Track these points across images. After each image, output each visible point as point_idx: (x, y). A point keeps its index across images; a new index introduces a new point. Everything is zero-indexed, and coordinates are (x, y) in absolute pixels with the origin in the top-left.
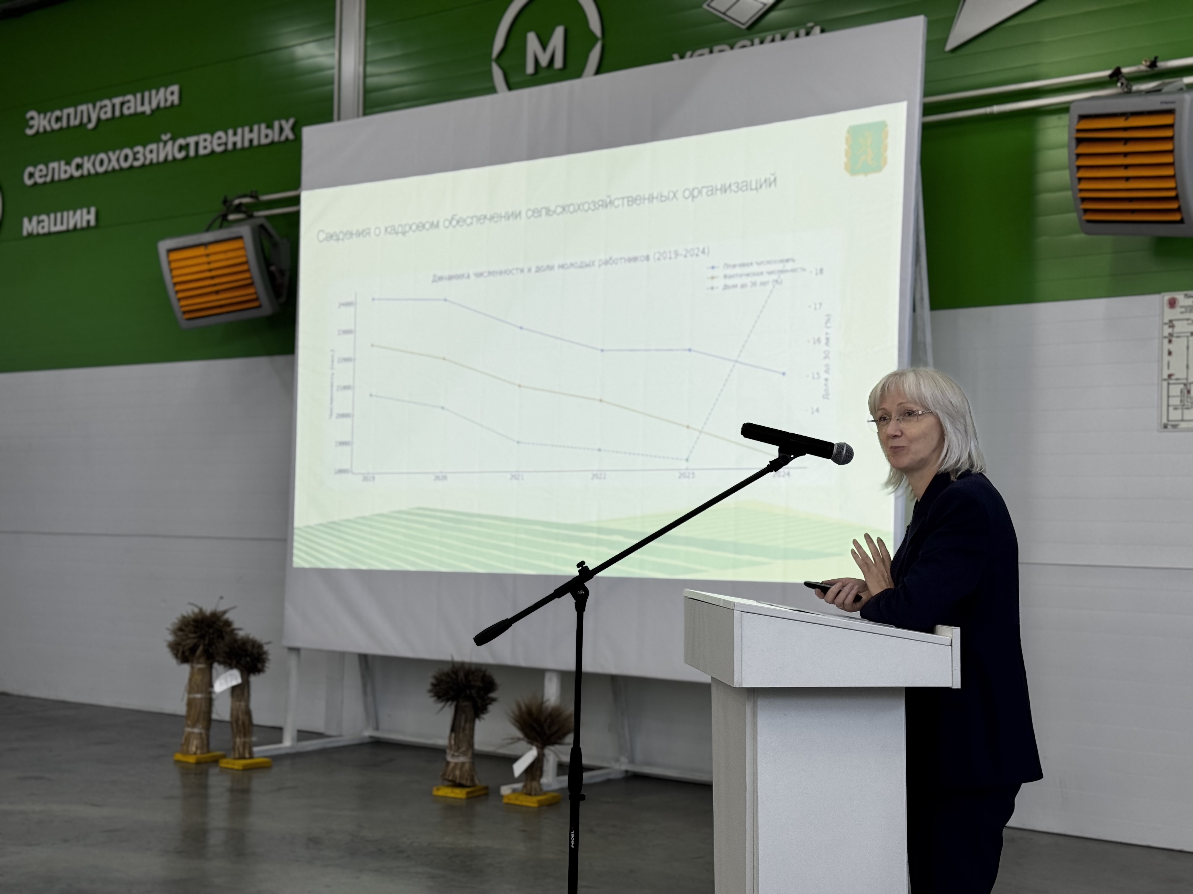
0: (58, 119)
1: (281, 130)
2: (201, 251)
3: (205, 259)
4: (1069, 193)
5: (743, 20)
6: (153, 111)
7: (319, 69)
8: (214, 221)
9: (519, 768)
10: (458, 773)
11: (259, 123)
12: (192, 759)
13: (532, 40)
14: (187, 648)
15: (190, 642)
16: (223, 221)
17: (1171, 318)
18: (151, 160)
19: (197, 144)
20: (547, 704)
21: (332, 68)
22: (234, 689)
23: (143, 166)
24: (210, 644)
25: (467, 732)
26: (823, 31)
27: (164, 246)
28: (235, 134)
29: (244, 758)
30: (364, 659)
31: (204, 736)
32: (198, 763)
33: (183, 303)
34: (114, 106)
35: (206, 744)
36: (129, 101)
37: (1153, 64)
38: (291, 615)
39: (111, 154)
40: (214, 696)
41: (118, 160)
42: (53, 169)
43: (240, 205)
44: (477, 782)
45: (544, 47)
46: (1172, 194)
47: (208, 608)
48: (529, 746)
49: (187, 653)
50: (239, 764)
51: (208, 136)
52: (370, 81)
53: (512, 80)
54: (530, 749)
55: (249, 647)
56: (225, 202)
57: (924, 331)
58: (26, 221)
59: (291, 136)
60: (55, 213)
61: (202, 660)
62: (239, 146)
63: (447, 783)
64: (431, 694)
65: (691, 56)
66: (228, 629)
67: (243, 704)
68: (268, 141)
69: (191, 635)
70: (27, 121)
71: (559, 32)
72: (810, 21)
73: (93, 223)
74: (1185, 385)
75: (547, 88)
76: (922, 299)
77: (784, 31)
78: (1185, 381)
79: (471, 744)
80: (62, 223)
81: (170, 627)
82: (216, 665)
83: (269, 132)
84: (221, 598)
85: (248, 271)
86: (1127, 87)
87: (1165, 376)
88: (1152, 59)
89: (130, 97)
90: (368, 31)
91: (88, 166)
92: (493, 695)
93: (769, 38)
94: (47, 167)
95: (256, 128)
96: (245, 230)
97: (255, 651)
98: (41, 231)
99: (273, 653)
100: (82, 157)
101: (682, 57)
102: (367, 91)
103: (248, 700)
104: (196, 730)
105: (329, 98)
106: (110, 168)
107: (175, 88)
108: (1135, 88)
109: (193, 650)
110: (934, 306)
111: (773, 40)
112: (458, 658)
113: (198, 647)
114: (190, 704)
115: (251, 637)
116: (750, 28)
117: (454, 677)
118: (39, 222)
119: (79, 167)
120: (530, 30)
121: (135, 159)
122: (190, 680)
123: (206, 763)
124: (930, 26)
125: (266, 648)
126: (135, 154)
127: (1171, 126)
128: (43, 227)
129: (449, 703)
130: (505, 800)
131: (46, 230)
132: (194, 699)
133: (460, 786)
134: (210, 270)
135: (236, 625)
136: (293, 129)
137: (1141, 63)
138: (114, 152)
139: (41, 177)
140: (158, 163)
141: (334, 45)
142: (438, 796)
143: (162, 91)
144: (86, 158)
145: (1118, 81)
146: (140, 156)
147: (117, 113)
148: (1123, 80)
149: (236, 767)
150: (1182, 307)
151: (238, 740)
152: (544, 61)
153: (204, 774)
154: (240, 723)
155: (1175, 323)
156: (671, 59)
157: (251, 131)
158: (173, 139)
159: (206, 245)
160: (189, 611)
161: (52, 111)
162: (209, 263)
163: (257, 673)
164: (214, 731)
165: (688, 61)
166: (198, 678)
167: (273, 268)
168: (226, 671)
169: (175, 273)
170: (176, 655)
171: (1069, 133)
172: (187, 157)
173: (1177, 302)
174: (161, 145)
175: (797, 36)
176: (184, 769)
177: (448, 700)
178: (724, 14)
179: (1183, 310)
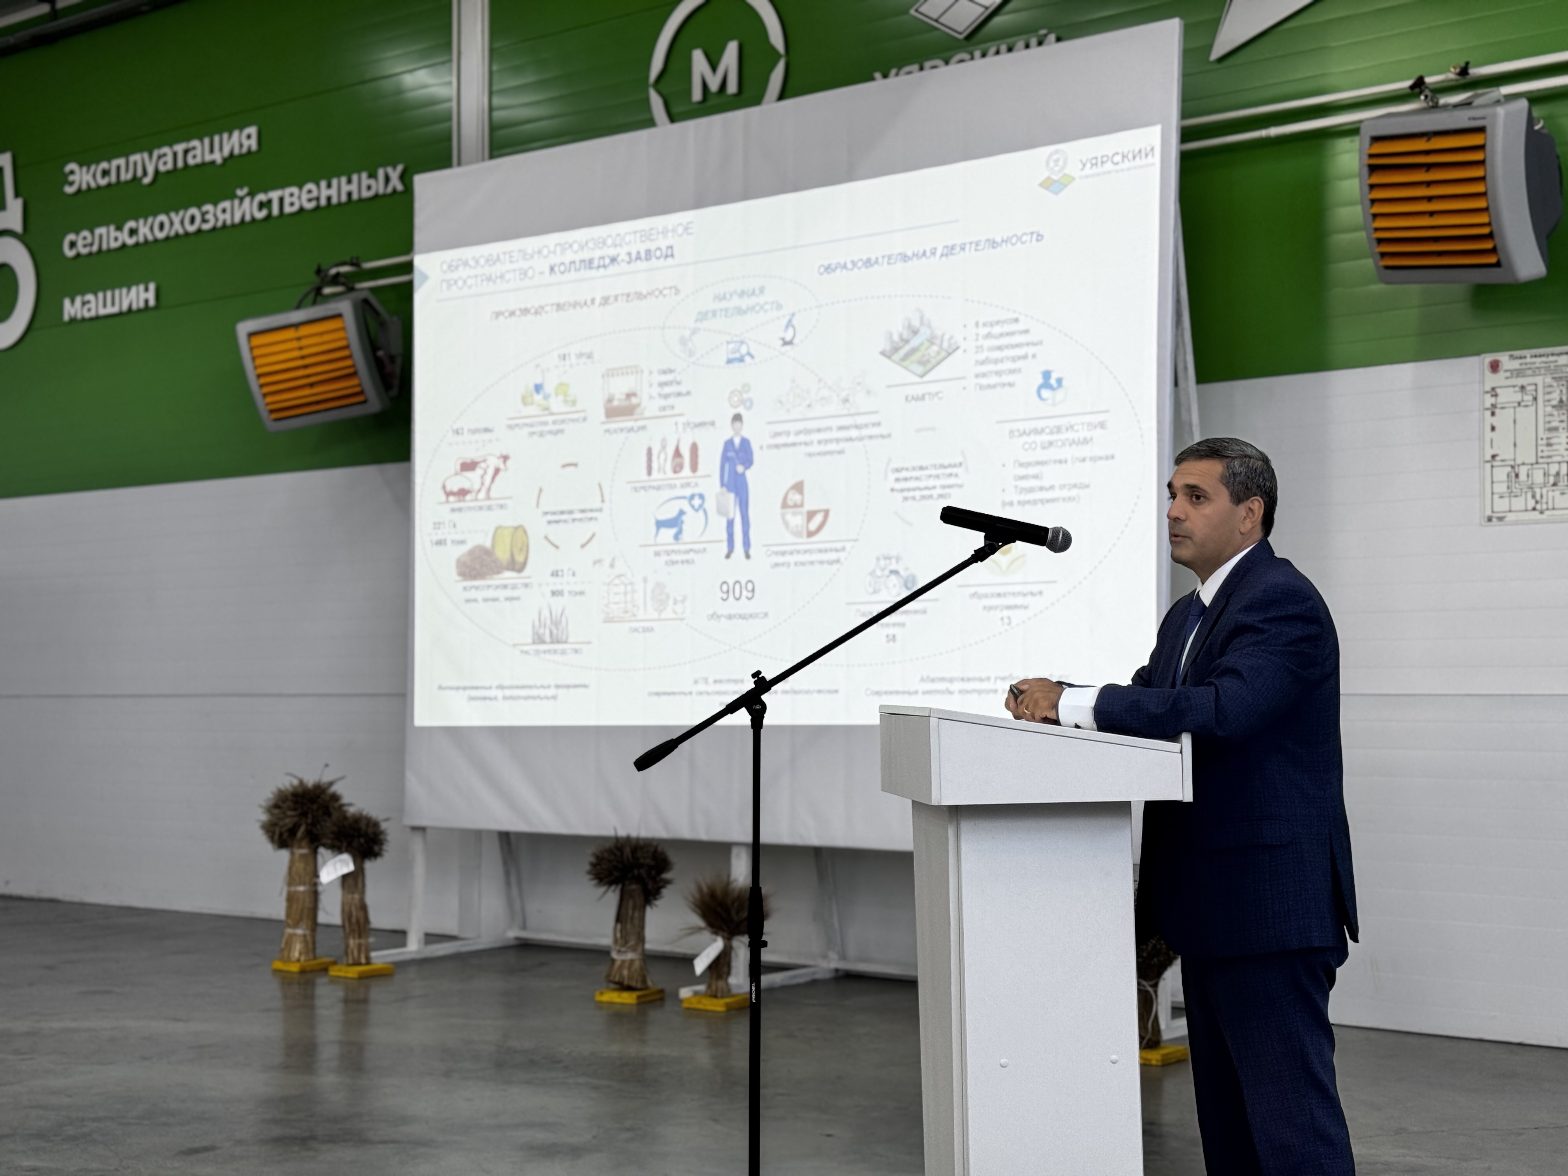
0: (105, 173)
1: (387, 179)
2: (291, 334)
3: (295, 344)
4: (1363, 234)
5: (960, 29)
6: (225, 160)
7: (433, 102)
8: (306, 295)
9: (700, 965)
10: (625, 972)
11: (359, 172)
12: (295, 968)
13: (698, 58)
14: (284, 829)
15: (288, 822)
16: (317, 296)
17: (1494, 385)
18: (224, 222)
19: (281, 200)
20: (734, 885)
21: (449, 100)
22: (345, 877)
23: (214, 229)
24: (313, 824)
25: (636, 922)
26: (1059, 39)
27: (244, 328)
28: (329, 186)
29: (359, 964)
30: (506, 838)
31: (309, 938)
32: (303, 972)
33: (269, 399)
34: (175, 155)
35: (311, 947)
36: (194, 148)
37: (1464, 72)
38: (414, 785)
39: (173, 215)
40: (320, 889)
41: (182, 222)
42: (101, 237)
43: (338, 275)
44: (650, 983)
45: (714, 68)
46: (1485, 231)
47: (310, 780)
48: (714, 936)
49: (285, 836)
50: (353, 972)
51: (295, 190)
52: (498, 115)
53: (675, 110)
54: (715, 941)
55: (363, 826)
56: (319, 271)
57: (1189, 410)
58: (67, 302)
59: (400, 187)
60: (104, 290)
61: (304, 843)
62: (334, 200)
63: (612, 986)
64: (590, 877)
65: (897, 74)
66: (336, 805)
67: (356, 896)
68: (371, 193)
69: (290, 813)
70: (66, 176)
71: (732, 50)
72: (1042, 28)
73: (152, 303)
74: (1513, 467)
75: (717, 120)
76: (1186, 368)
77: (1010, 40)
78: (1512, 463)
79: (641, 939)
80: (113, 304)
81: (264, 804)
82: (322, 850)
83: (372, 182)
84: (327, 765)
85: (350, 357)
86: (1432, 100)
87: (1488, 458)
88: (1463, 64)
89: (195, 143)
90: (494, 53)
91: (144, 231)
92: (666, 876)
93: (993, 50)
94: (92, 233)
95: (355, 177)
96: (345, 307)
97: (370, 830)
98: (87, 315)
99: (392, 832)
100: (136, 219)
101: (885, 76)
102: (494, 128)
103: (363, 892)
104: (299, 931)
105: (447, 138)
106: (172, 233)
107: (253, 130)
108: (1443, 100)
109: (293, 831)
110: (1202, 378)
111: (998, 53)
112: (622, 833)
113: (300, 826)
114: (291, 899)
115: (365, 813)
116: (969, 37)
117: (618, 853)
118: (84, 303)
119: (133, 232)
120: (696, 47)
121: (204, 221)
122: (290, 869)
123: (312, 971)
124: (1188, 31)
125: (384, 826)
126: (204, 214)
127: (1482, 147)
128: (89, 310)
129: (613, 888)
130: (685, 1005)
131: (93, 313)
132: (296, 892)
133: (629, 989)
134: (303, 357)
135: (345, 800)
136: (402, 177)
137: (1449, 71)
138: (177, 212)
139: (85, 246)
140: (233, 225)
141: (450, 72)
142: (601, 1002)
143: (236, 134)
144: (141, 222)
145: (1421, 92)
146: (210, 217)
147: (180, 164)
148: (1427, 92)
149: (350, 975)
150: (1506, 371)
151: (352, 942)
152: (714, 85)
153: (311, 984)
154: (354, 920)
155: (1498, 391)
156: (872, 79)
157: (349, 181)
158: (252, 194)
159: (296, 326)
160: (287, 783)
161: (98, 162)
162: (301, 348)
163: (373, 858)
164: (320, 935)
165: (892, 81)
166: (300, 866)
167: (380, 353)
168: (335, 856)
169: (259, 362)
170: (272, 839)
171: (1360, 159)
172: (269, 217)
173: (1500, 365)
174: (236, 202)
175: (1027, 46)
176: (284, 978)
177: (610, 884)
178: (936, 21)
179: (1508, 374)
